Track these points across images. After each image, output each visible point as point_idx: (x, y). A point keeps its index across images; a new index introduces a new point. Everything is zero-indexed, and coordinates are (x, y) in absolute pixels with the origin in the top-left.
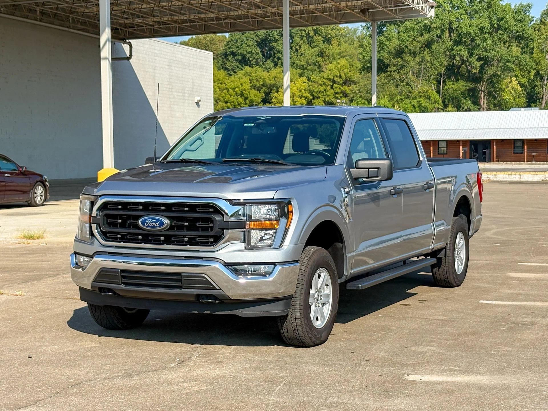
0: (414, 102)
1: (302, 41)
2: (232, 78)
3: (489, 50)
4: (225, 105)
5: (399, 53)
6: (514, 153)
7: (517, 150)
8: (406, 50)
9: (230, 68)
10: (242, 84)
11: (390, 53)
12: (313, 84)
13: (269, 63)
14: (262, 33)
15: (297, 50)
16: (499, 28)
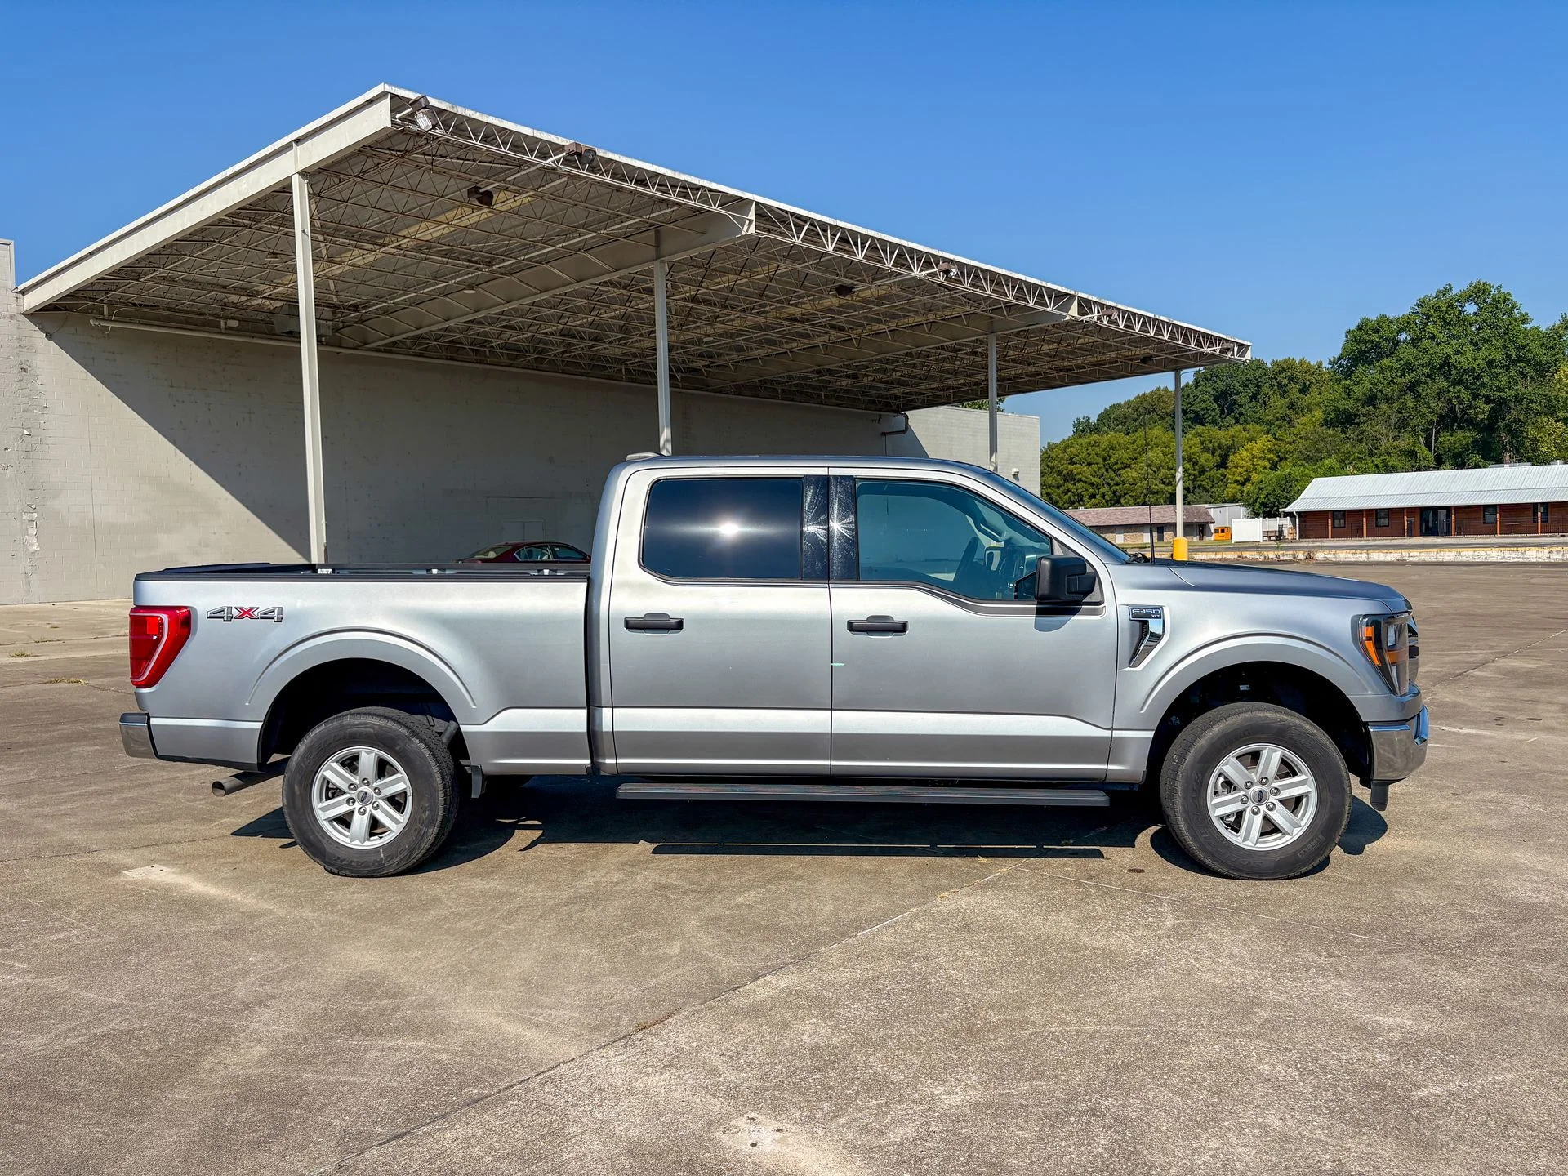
0: (1378, 461)
1: (1272, 391)
3: (1503, 389)
5: (1371, 400)
6: (1484, 523)
7: (1487, 520)
8: (1380, 396)
11: (1357, 400)
12: (1280, 442)
13: (1230, 419)
14: (1220, 385)
15: (1264, 403)
16: (1519, 359)
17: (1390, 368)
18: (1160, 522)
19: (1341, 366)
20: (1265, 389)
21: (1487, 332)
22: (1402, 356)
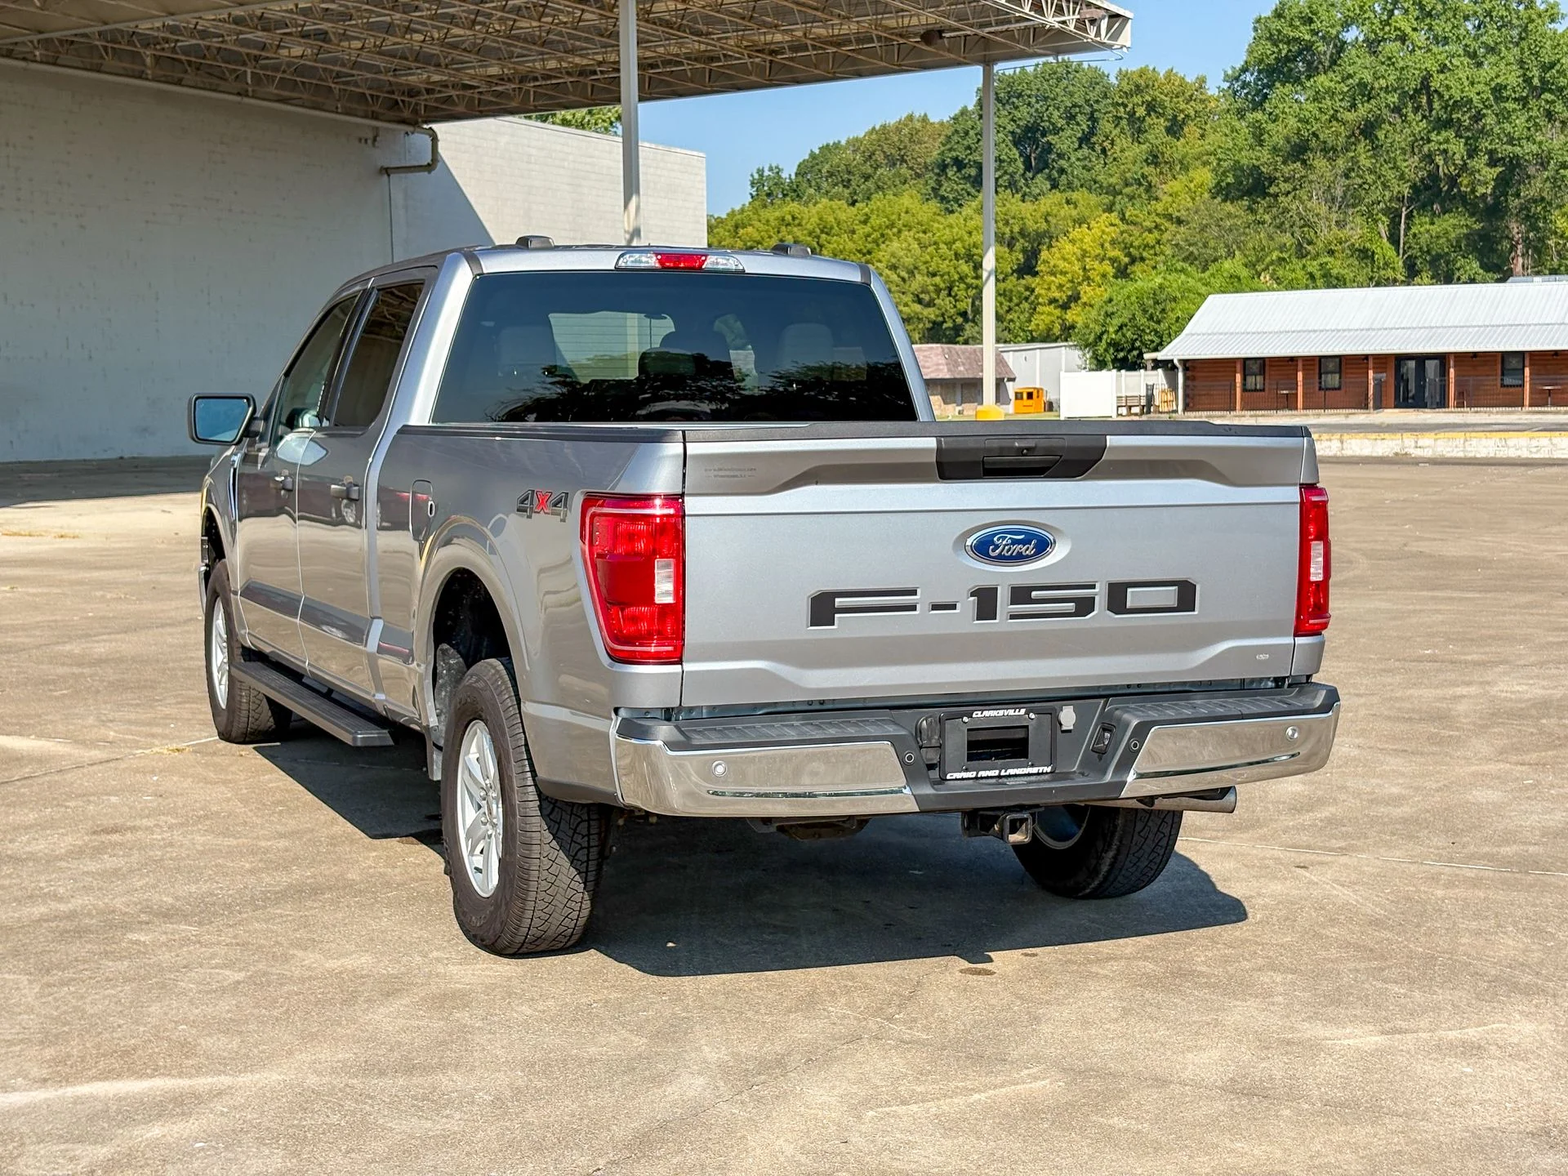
0: (1313, 266)
1: (1118, 129)
2: (952, 219)
3: (1519, 139)
4: (929, 281)
5: (1299, 151)
6: (1503, 386)
7: (1508, 381)
8: (1313, 143)
9: (951, 196)
10: (970, 233)
11: (1275, 150)
12: (1132, 227)
13: (1041, 182)
14: (1024, 114)
15: (1104, 151)
16: (1545, 86)
17: (1331, 93)
19: (1245, 85)
20: (1105, 126)
21: (1491, 35)
22: (1351, 70)
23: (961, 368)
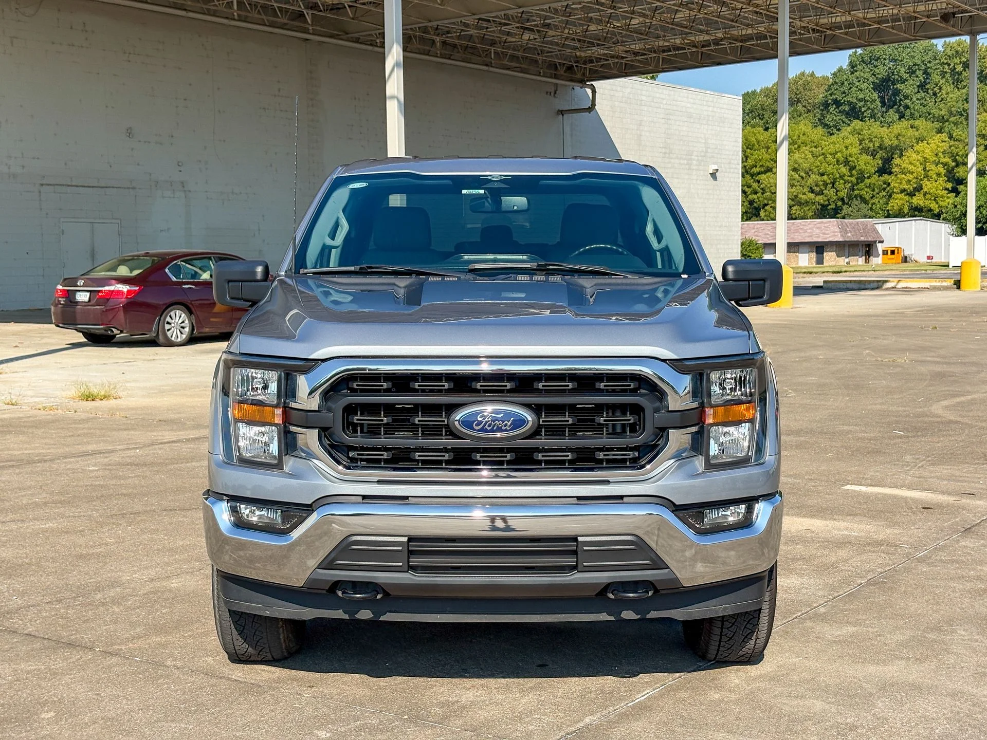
1: (944, 80)
2: (833, 138)
4: (819, 178)
9: (832, 124)
10: (847, 147)
12: (957, 143)
13: (892, 114)
14: (882, 71)
15: (935, 94)
18: (820, 240)
20: (936, 77)
23: (849, 235)
